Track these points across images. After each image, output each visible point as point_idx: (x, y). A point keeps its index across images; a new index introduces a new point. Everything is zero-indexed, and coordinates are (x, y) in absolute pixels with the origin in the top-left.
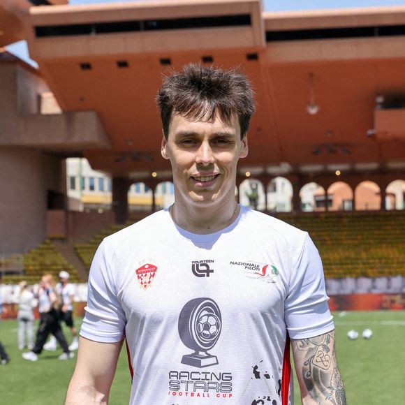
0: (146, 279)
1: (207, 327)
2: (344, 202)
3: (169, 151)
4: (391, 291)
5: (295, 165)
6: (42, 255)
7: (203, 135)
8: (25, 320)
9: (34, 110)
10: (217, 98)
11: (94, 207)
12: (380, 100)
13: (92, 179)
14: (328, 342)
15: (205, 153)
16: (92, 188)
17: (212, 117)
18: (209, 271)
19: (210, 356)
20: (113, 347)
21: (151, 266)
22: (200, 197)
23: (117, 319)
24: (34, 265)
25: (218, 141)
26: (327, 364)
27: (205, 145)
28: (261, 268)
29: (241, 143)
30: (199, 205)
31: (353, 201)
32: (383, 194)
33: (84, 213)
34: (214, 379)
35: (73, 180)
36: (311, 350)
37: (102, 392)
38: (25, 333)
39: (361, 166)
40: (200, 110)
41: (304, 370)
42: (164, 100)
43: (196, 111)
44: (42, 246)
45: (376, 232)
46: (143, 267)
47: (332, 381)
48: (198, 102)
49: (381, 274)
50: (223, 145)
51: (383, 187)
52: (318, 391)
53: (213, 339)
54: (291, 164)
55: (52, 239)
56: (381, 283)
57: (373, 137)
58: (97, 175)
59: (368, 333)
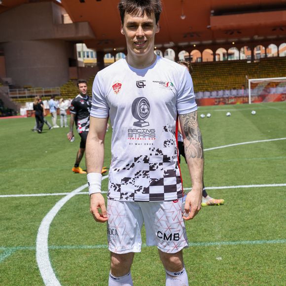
0: (117, 90)
1: (144, 110)
2: (197, 58)
3: (124, 31)
4: (218, 97)
5: (176, 43)
6: (68, 87)
7: (139, 23)
8: (63, 115)
9: (61, 22)
10: (144, 6)
11: (89, 65)
12: (212, 12)
13: (88, 52)
14: (195, 115)
15: (140, 31)
16: (88, 56)
17: (143, 14)
18: (144, 85)
19: (145, 122)
20: (105, 120)
21: (119, 84)
22: (139, 51)
23: (105, 107)
24: (65, 92)
25: (146, 26)
26: (194, 125)
27: (140, 28)
28: (166, 84)
29: (156, 26)
30: (138, 55)
31: (201, 58)
32: (214, 54)
33: (85, 67)
34: (148, 132)
35: (79, 53)
36: (187, 119)
37: (101, 139)
38: (63, 121)
39: (205, 42)
40: (137, 12)
41: (184, 128)
42: (121, 7)
43: (136, 12)
44: (67, 83)
45: (212, 71)
46: (116, 85)
47: (196, 132)
48: (136, 8)
49: (214, 90)
50: (147, 27)
51: (214, 51)
52: (190, 136)
53: (147, 115)
54: (174, 42)
55: (72, 80)
56: (214, 94)
57: (210, 28)
58: (90, 50)
59: (209, 115)
